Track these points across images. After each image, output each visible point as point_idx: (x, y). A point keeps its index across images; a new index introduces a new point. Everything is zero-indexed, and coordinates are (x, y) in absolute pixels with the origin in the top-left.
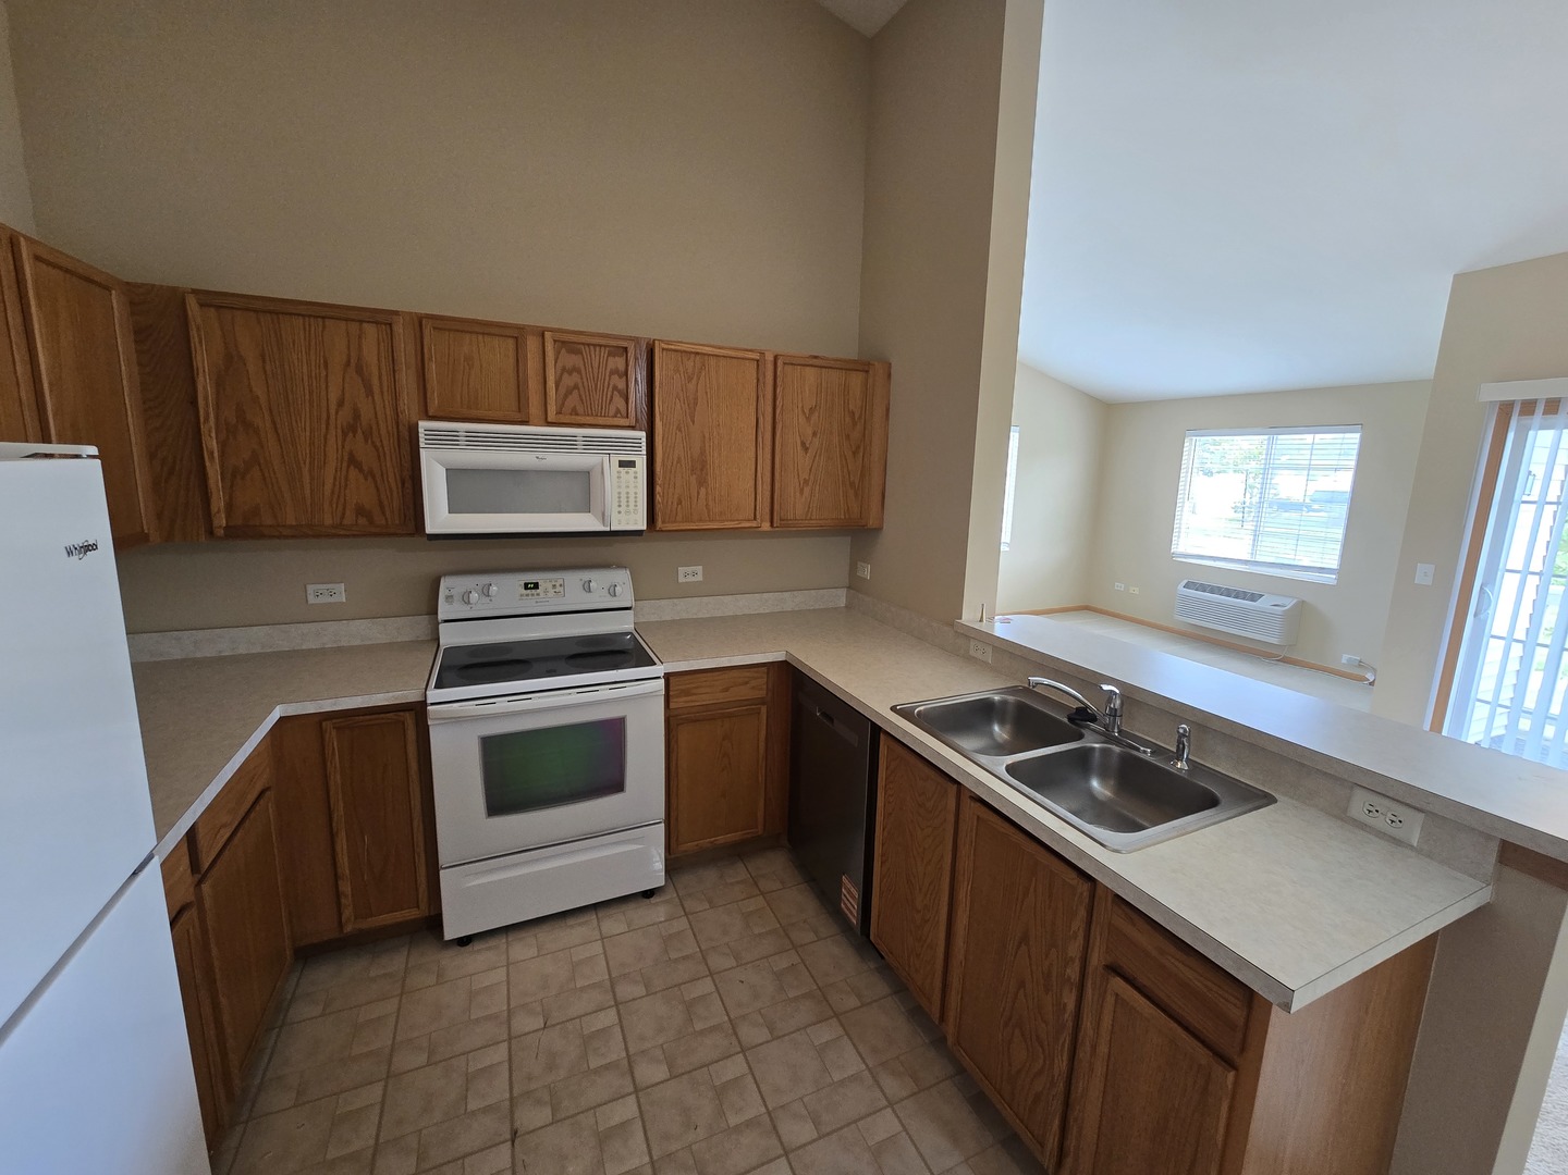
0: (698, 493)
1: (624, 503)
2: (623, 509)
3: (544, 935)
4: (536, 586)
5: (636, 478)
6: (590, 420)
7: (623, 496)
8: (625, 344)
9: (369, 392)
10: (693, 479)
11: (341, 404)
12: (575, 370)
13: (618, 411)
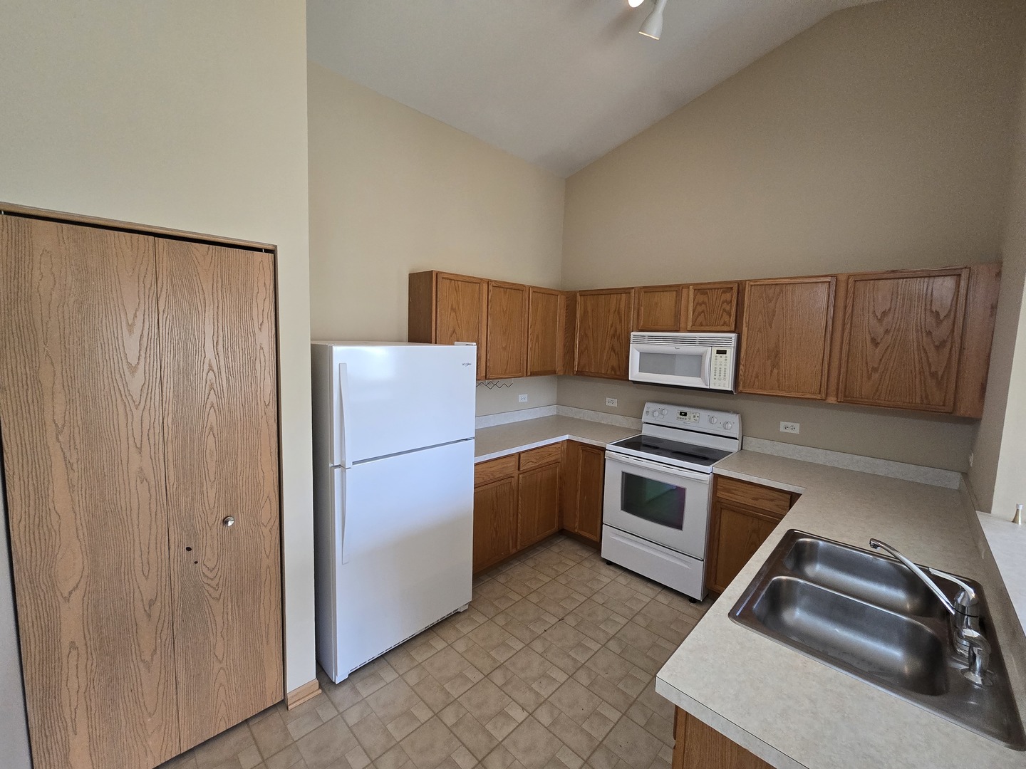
0: (772, 371)
1: (718, 374)
2: (717, 377)
3: (635, 581)
4: (685, 414)
5: (726, 360)
6: (708, 328)
7: (718, 370)
8: (731, 285)
9: (621, 321)
10: (769, 363)
11: (612, 326)
12: (704, 303)
13: (725, 323)
